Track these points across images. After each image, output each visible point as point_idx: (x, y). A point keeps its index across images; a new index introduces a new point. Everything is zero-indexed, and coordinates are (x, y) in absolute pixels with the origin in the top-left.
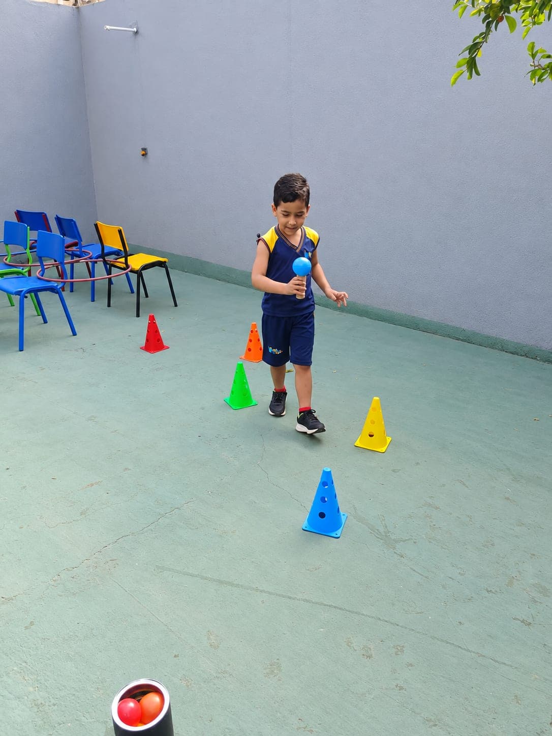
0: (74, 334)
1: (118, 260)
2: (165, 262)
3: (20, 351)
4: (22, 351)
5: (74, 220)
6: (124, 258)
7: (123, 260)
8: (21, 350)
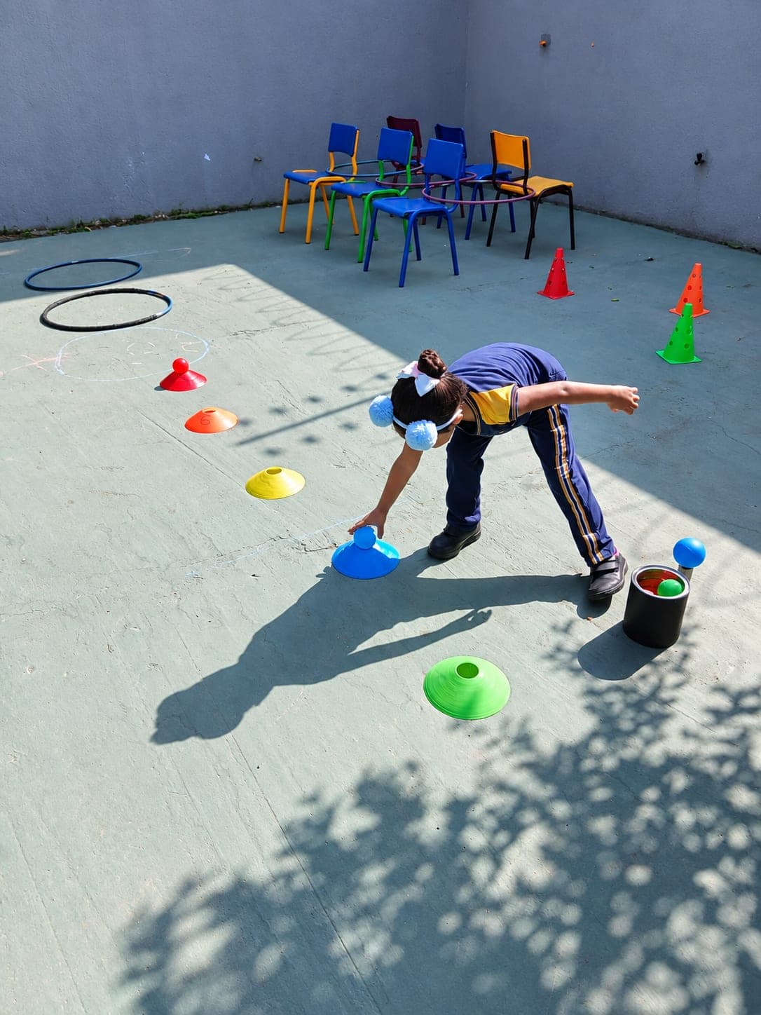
0: (456, 273)
1: (516, 182)
2: (571, 187)
3: (400, 287)
4: (403, 287)
5: (462, 129)
6: (523, 181)
7: (521, 182)
8: (401, 285)
